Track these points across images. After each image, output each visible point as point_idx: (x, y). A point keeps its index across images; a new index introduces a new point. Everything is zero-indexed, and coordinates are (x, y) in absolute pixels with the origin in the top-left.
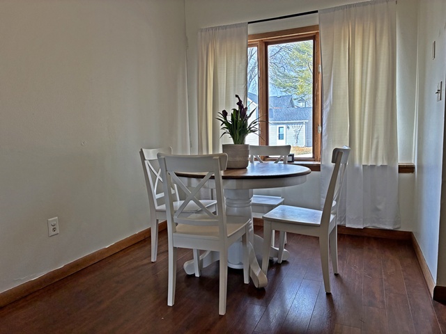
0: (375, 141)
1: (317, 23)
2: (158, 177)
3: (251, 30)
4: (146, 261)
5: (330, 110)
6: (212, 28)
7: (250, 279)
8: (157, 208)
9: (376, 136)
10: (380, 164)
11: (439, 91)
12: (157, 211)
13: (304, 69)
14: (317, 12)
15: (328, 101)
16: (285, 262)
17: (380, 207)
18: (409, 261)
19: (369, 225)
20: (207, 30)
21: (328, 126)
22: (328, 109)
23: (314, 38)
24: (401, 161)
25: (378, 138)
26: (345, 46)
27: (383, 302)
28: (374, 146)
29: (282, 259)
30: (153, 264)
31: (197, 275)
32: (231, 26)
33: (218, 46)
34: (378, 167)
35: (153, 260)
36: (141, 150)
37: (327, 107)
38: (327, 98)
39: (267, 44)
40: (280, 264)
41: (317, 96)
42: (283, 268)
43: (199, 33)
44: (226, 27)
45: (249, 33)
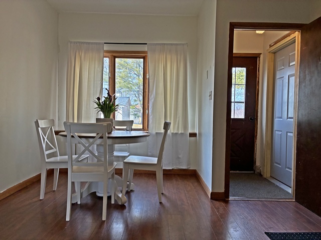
0: (177, 119)
1: (146, 50)
2: (46, 140)
3: (106, 47)
4: (36, 199)
5: (154, 101)
6: (79, 42)
7: (115, 201)
8: (47, 160)
9: (178, 117)
10: (180, 132)
11: (210, 95)
12: (47, 162)
13: (121, 71)
14: (146, 44)
15: (153, 96)
16: (132, 191)
17: (180, 156)
18: (196, 184)
19: (175, 167)
20: (75, 43)
21: (153, 110)
22: (153, 100)
23: (144, 58)
24: (190, 131)
25: (179, 118)
26: (161, 66)
27: (188, 203)
28: (177, 122)
29: (131, 189)
30: (42, 201)
31: (79, 203)
32: (92, 43)
33: (83, 55)
34: (179, 134)
35: (41, 198)
36: (37, 120)
37: (152, 99)
38: (152, 94)
39: (115, 57)
40: (129, 192)
41: (146, 92)
42: (132, 194)
43: (69, 44)
44: (89, 43)
45: (105, 49)
